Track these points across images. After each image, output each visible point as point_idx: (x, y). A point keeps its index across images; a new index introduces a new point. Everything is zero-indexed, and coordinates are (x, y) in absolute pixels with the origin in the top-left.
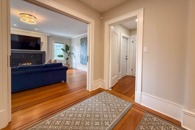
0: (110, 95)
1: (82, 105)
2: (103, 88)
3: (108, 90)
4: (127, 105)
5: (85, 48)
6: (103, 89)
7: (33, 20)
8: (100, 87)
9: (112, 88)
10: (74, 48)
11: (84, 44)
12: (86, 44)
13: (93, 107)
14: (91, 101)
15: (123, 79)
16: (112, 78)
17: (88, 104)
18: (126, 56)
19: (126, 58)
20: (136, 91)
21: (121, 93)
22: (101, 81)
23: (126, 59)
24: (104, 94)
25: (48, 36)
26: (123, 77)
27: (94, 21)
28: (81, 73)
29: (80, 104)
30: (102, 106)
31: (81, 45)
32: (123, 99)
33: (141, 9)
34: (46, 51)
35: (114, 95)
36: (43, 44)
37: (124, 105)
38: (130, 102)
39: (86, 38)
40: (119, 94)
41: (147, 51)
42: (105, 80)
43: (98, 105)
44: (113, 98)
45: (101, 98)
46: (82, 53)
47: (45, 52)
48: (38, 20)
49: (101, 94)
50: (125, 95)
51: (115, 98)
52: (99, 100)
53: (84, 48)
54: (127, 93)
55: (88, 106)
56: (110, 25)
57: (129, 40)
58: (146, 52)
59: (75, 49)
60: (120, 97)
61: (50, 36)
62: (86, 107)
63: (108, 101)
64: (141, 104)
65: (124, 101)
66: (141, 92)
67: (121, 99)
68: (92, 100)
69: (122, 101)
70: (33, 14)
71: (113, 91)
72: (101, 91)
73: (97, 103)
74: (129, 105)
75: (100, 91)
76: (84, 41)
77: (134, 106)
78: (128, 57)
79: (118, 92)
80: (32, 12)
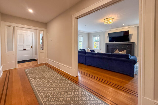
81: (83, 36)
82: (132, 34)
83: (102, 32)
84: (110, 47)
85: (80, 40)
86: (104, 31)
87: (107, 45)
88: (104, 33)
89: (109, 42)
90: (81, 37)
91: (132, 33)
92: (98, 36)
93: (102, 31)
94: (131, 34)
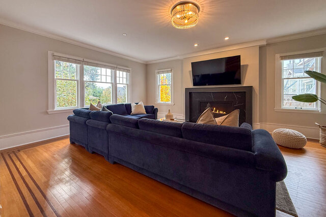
25: (260, 47)
34: (255, 84)
36: (249, 68)
61: (268, 44)
81: (130, 69)
82: (247, 66)
83: (178, 60)
84: (196, 99)
85: (121, 79)
86: (182, 58)
87: (190, 94)
88: (181, 62)
89: (194, 86)
90: (125, 73)
91: (245, 64)
92: (168, 72)
93: (178, 58)
94: (243, 65)
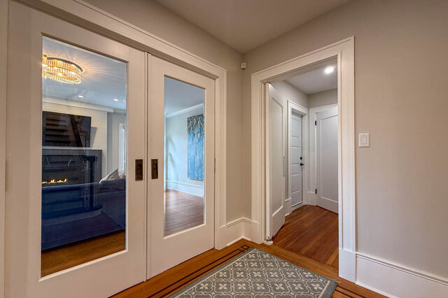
0: (271, 258)
1: (202, 288)
2: (250, 240)
3: (263, 245)
4: (321, 286)
5: (199, 140)
6: (251, 242)
7: (73, 73)
8: (243, 237)
9: (273, 239)
10: (171, 140)
11: (197, 130)
12: (201, 130)
13: (233, 293)
14: (223, 277)
15: (297, 215)
16: (273, 212)
17: (218, 286)
18: (301, 158)
19: (300, 161)
20: (340, 248)
21: (298, 251)
22: (243, 220)
23: (301, 165)
24: (255, 255)
25: (109, 114)
26: (294, 209)
27: (225, 73)
28: (190, 201)
29: (195, 286)
30: (255, 289)
31: (189, 133)
32: (307, 269)
33: (348, 39)
34: (104, 148)
35: (282, 258)
36: (98, 131)
37: (313, 287)
38: (326, 277)
39: (202, 116)
40: (294, 255)
41: (367, 145)
42: (256, 220)
43: (245, 288)
44: (281, 266)
45: (250, 266)
46: (193, 153)
47: (100, 152)
48: (86, 73)
49: (248, 256)
50: (310, 257)
51: (286, 267)
52: (245, 274)
53: (196, 140)
54: (314, 253)
55: (219, 291)
56: (265, 82)
57: (306, 118)
58: (365, 145)
59: (173, 144)
60: (298, 264)
61: (114, 113)
62: (213, 293)
63: (270, 275)
64: (358, 283)
65: (309, 274)
66: (357, 250)
67: (300, 269)
68: (228, 274)
69: (304, 276)
70: (74, 59)
71: (276, 247)
72: (245, 247)
73: (241, 283)
74: (326, 287)
75: (243, 247)
76: (195, 123)
77: (338, 289)
78: (305, 161)
79: (291, 250)
80: (71, 54)
82: (96, 128)
